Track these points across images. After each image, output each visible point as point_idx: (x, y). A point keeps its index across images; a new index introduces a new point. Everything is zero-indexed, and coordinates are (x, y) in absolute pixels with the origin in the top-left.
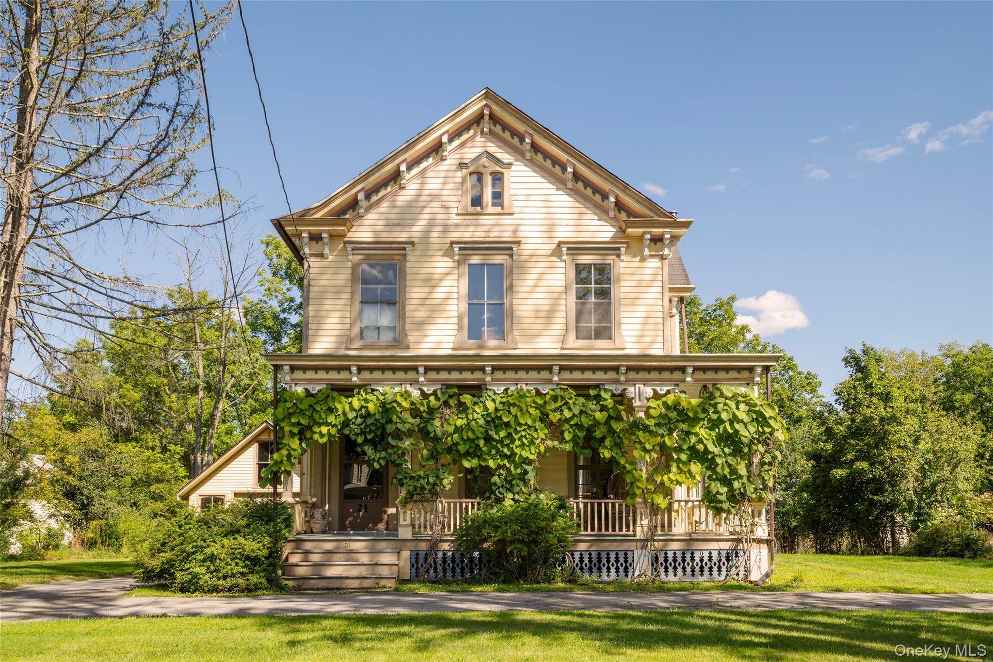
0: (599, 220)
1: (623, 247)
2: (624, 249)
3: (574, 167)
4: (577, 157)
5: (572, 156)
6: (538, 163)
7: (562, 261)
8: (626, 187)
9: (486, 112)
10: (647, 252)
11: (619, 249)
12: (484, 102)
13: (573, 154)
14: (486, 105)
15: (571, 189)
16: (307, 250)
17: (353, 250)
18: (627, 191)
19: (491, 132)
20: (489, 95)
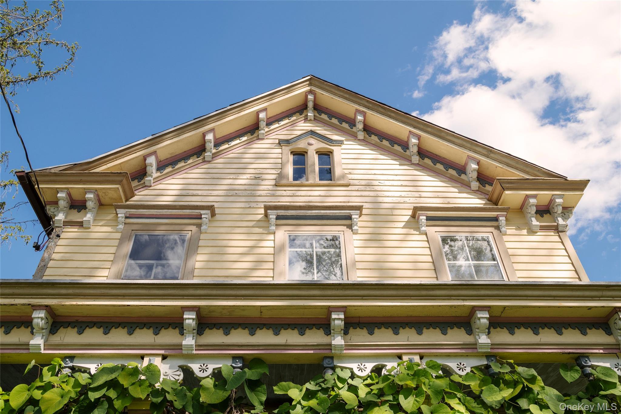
0: (459, 193)
1: (502, 216)
2: (504, 218)
3: (419, 138)
4: (422, 127)
5: (415, 127)
6: (373, 142)
7: (421, 234)
8: (489, 151)
9: (310, 97)
10: (535, 222)
11: (496, 219)
12: (308, 88)
13: (416, 124)
14: (311, 92)
15: (418, 165)
16: (60, 217)
17: (126, 218)
18: (492, 155)
19: (315, 119)
20: (314, 81)
